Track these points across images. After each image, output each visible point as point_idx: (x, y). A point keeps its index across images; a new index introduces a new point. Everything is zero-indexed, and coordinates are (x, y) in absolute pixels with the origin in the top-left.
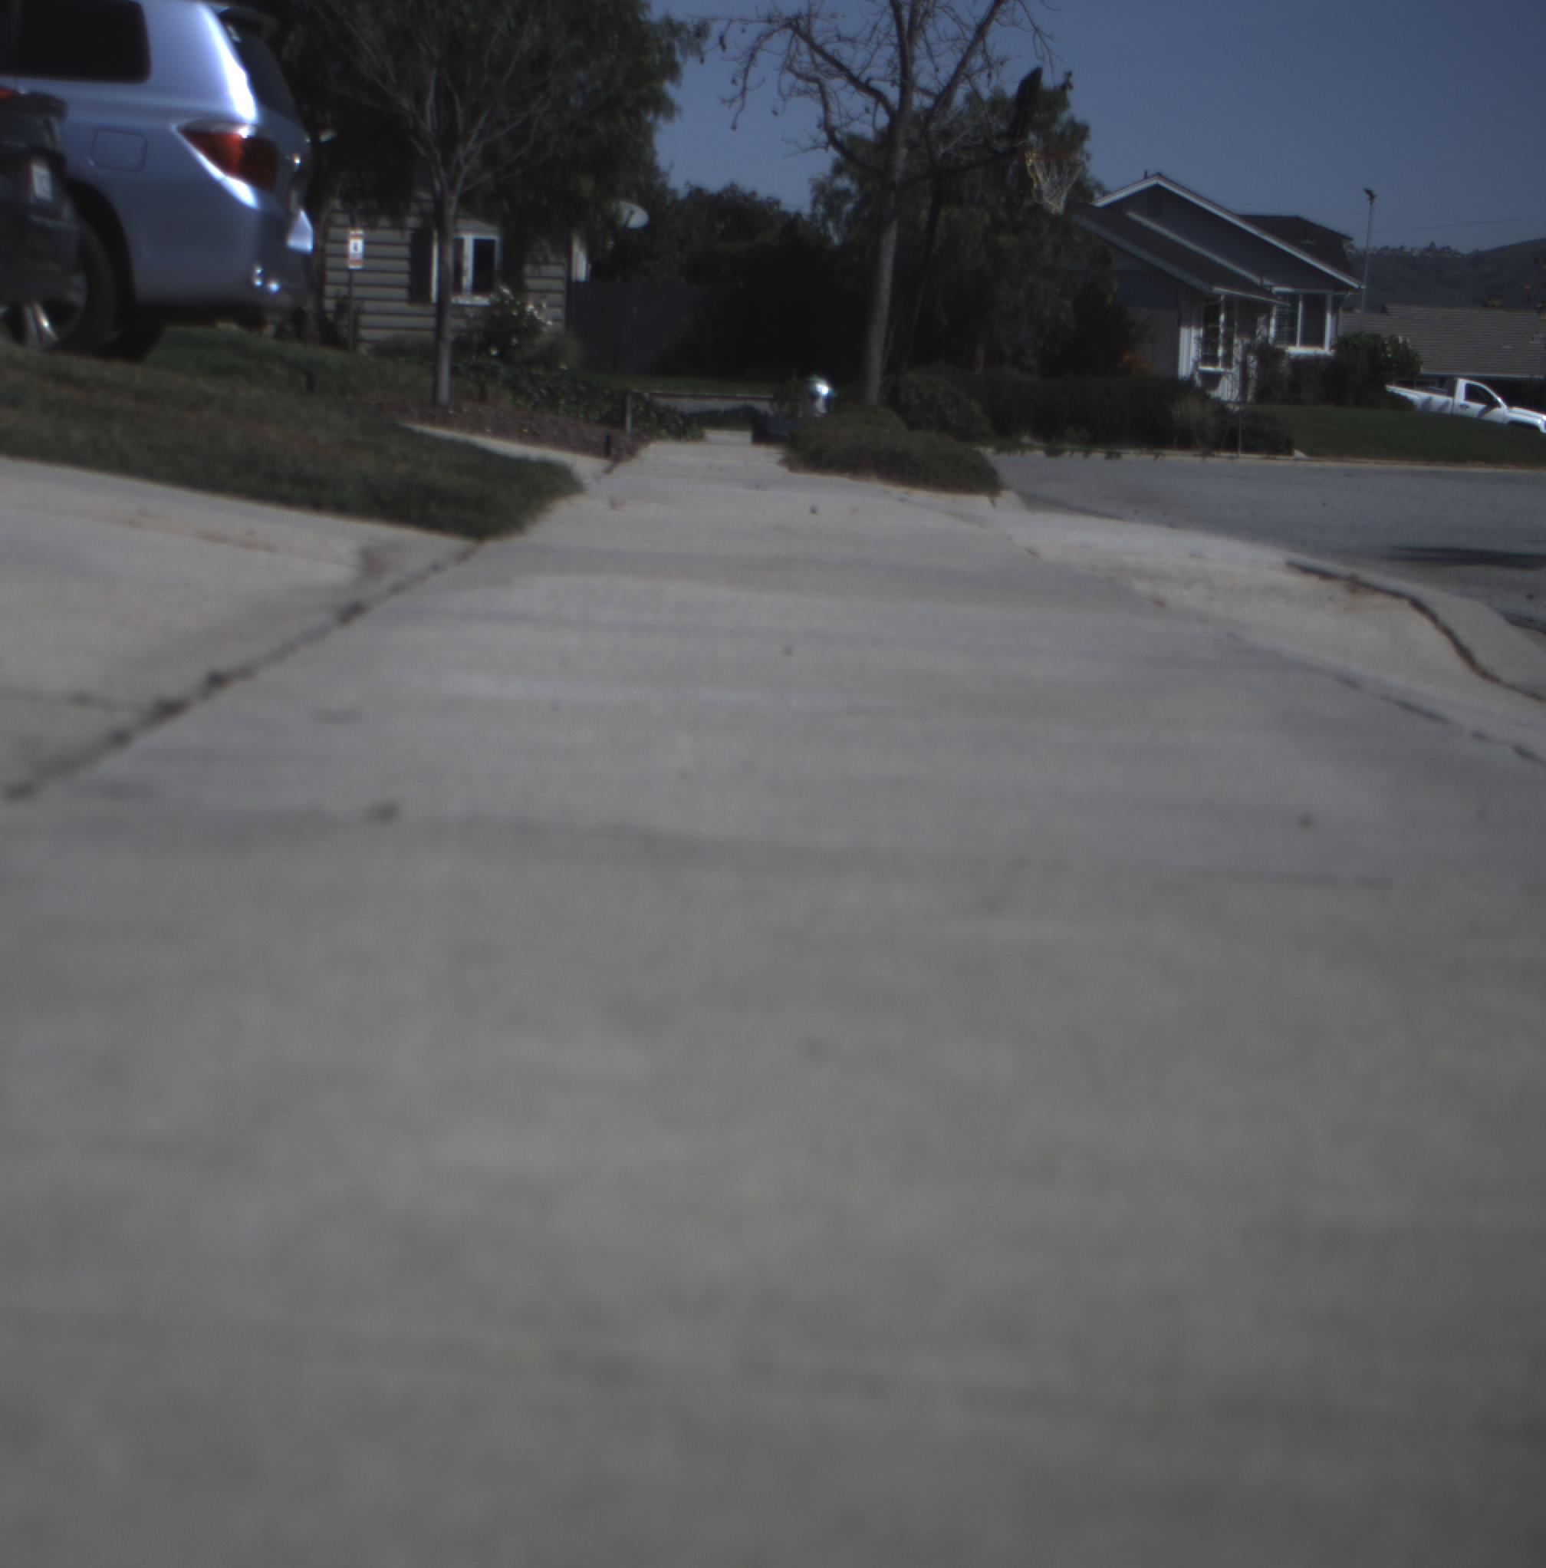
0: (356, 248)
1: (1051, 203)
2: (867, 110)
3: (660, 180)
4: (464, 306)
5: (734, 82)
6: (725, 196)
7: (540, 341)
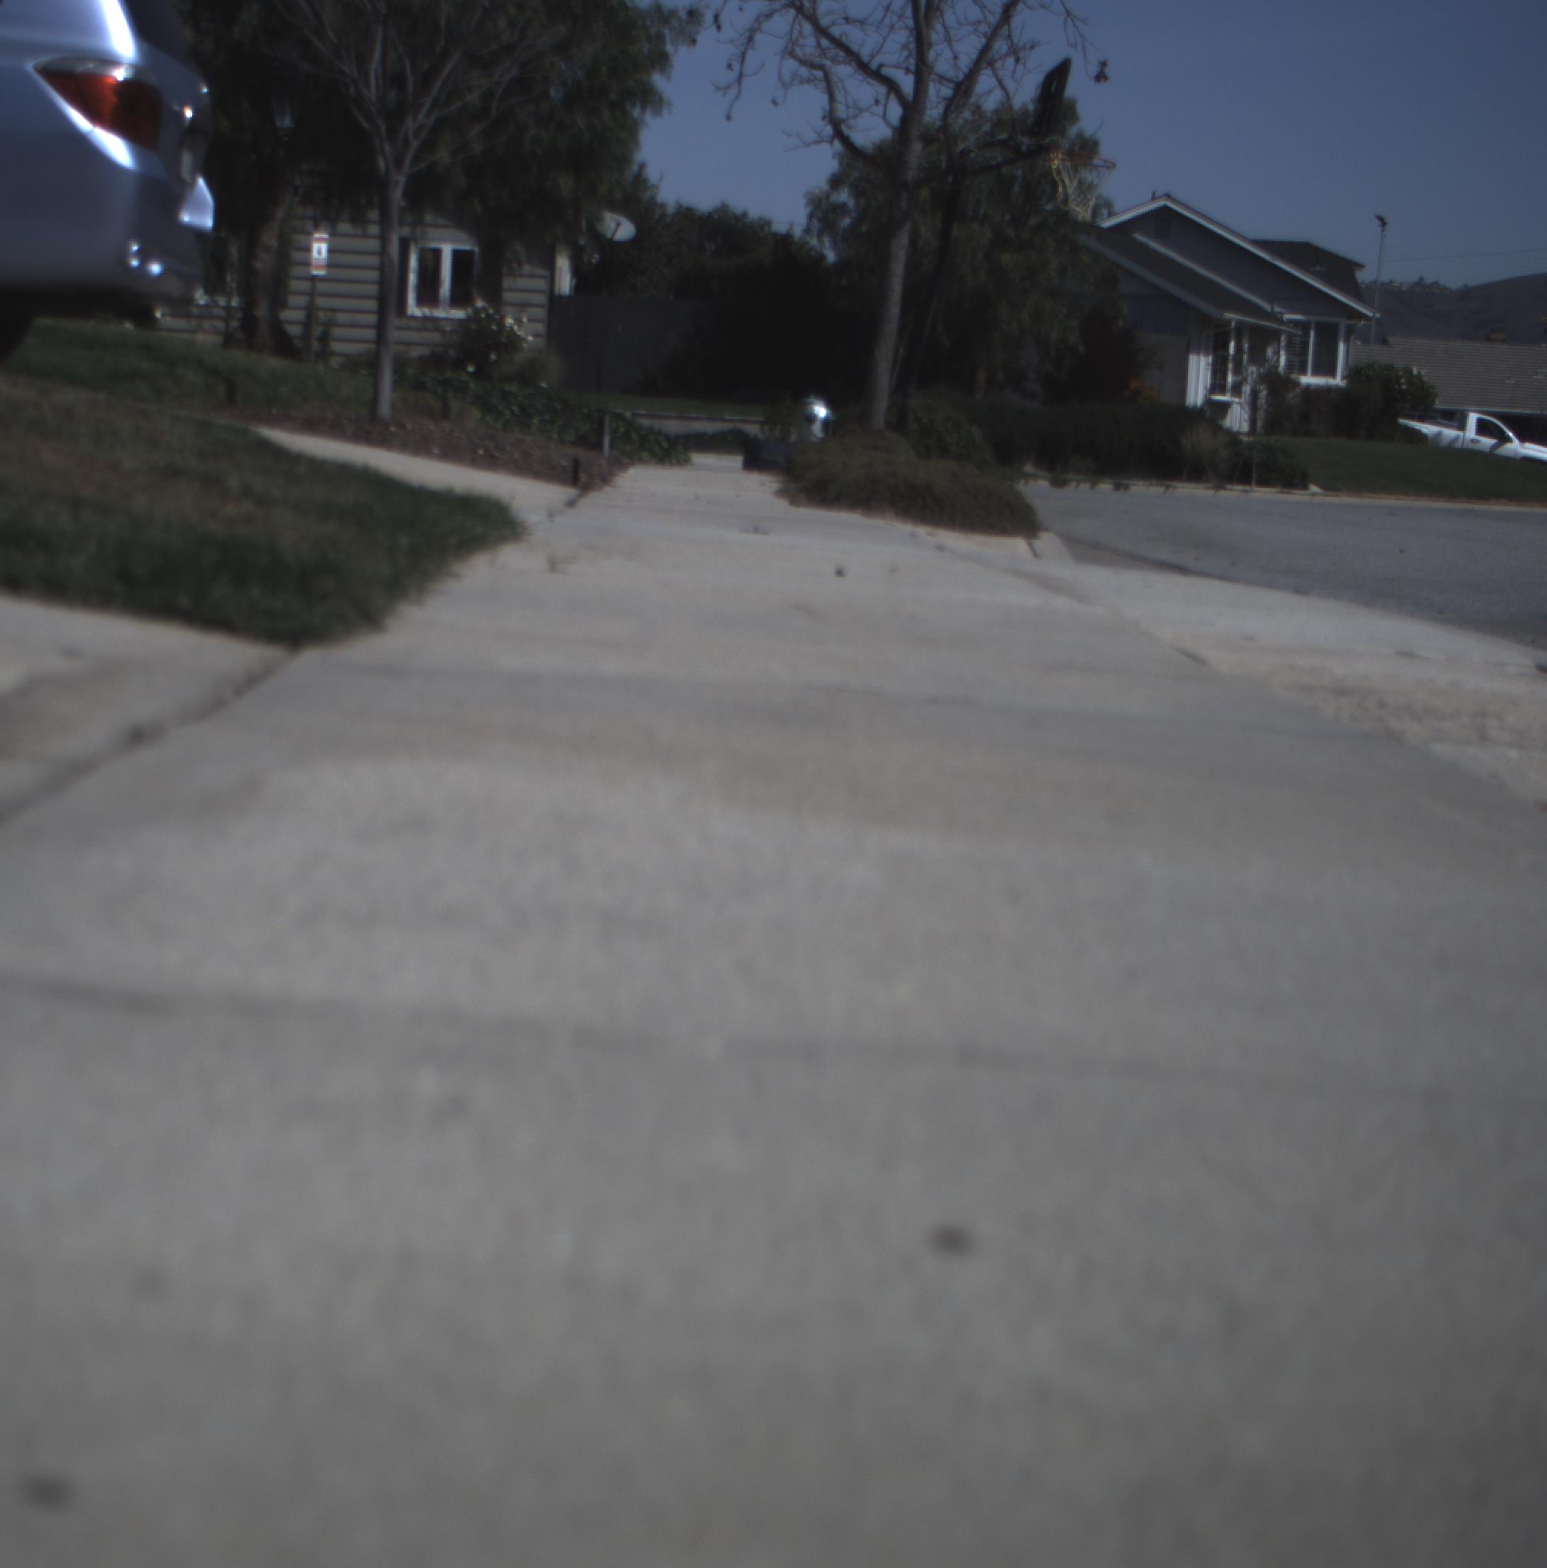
0: (319, 252)
1: (1078, 209)
2: (877, 102)
3: (648, 194)
4: (438, 319)
5: (729, 66)
6: (716, 216)
7: (519, 358)
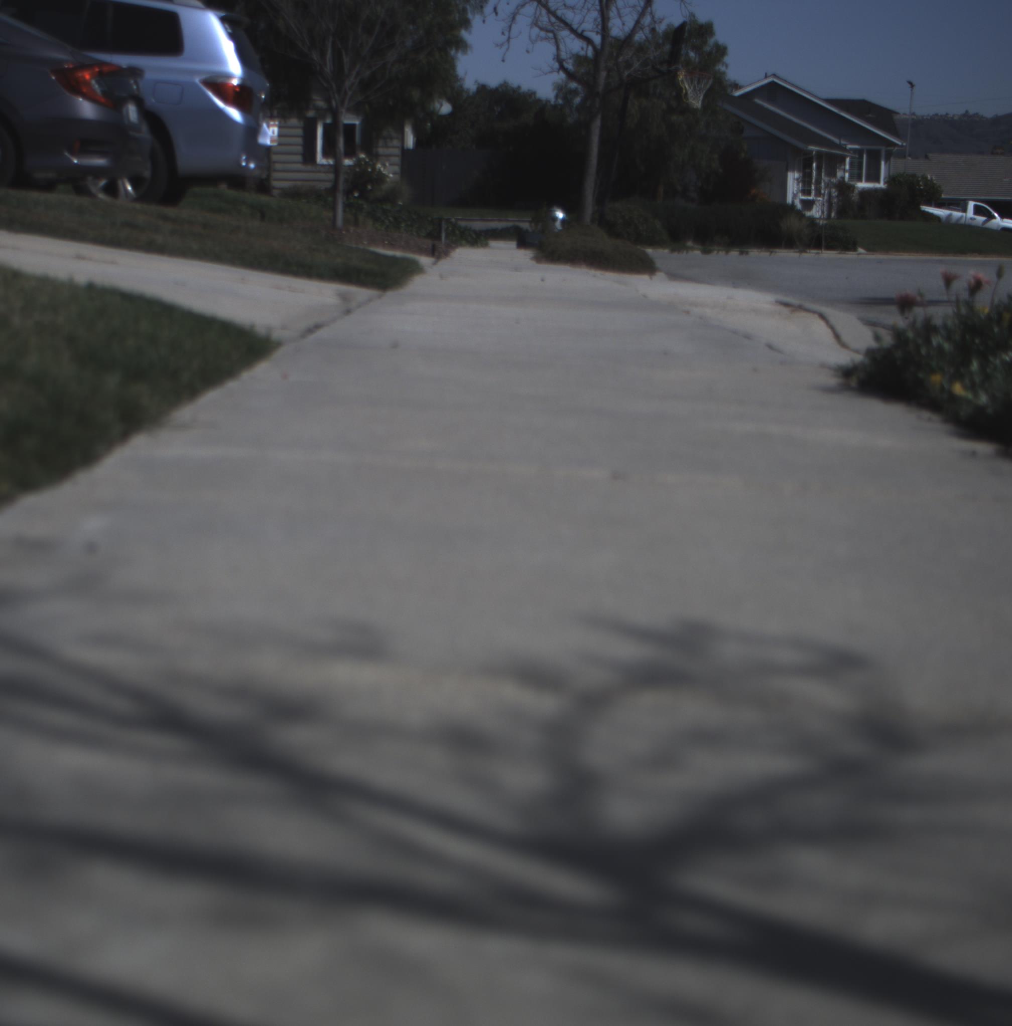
0: (274, 132)
1: (693, 102)
2: (582, 48)
3: (459, 83)
5: (503, 33)
6: (500, 90)
7: (385, 187)
